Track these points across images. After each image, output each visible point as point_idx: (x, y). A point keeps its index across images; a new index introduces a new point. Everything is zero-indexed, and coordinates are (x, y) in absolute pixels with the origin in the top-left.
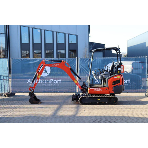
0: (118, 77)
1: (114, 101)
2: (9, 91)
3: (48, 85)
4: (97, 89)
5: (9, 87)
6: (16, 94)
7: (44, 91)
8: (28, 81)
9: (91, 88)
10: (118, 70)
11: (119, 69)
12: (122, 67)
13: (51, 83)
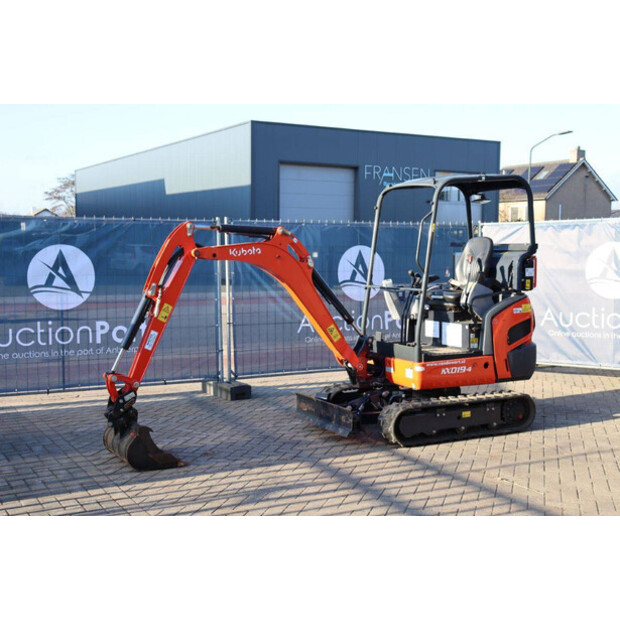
0: (527, 308)
1: (521, 416)
4: (454, 365)
9: (428, 364)
11: (529, 272)
12: (533, 263)
13: (99, 341)
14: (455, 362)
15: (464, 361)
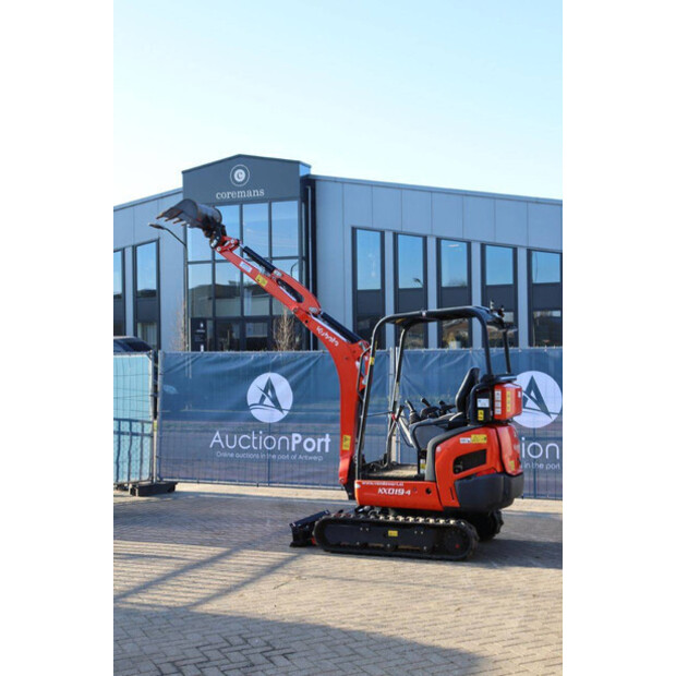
0: (478, 439)
1: (457, 546)
2: (151, 474)
3: (283, 457)
4: (391, 487)
5: (152, 459)
6: (179, 488)
7: (270, 483)
8: (214, 441)
9: (364, 482)
10: (479, 405)
11: (483, 403)
12: (496, 392)
13: (293, 449)
14: (392, 483)
15: (402, 483)
